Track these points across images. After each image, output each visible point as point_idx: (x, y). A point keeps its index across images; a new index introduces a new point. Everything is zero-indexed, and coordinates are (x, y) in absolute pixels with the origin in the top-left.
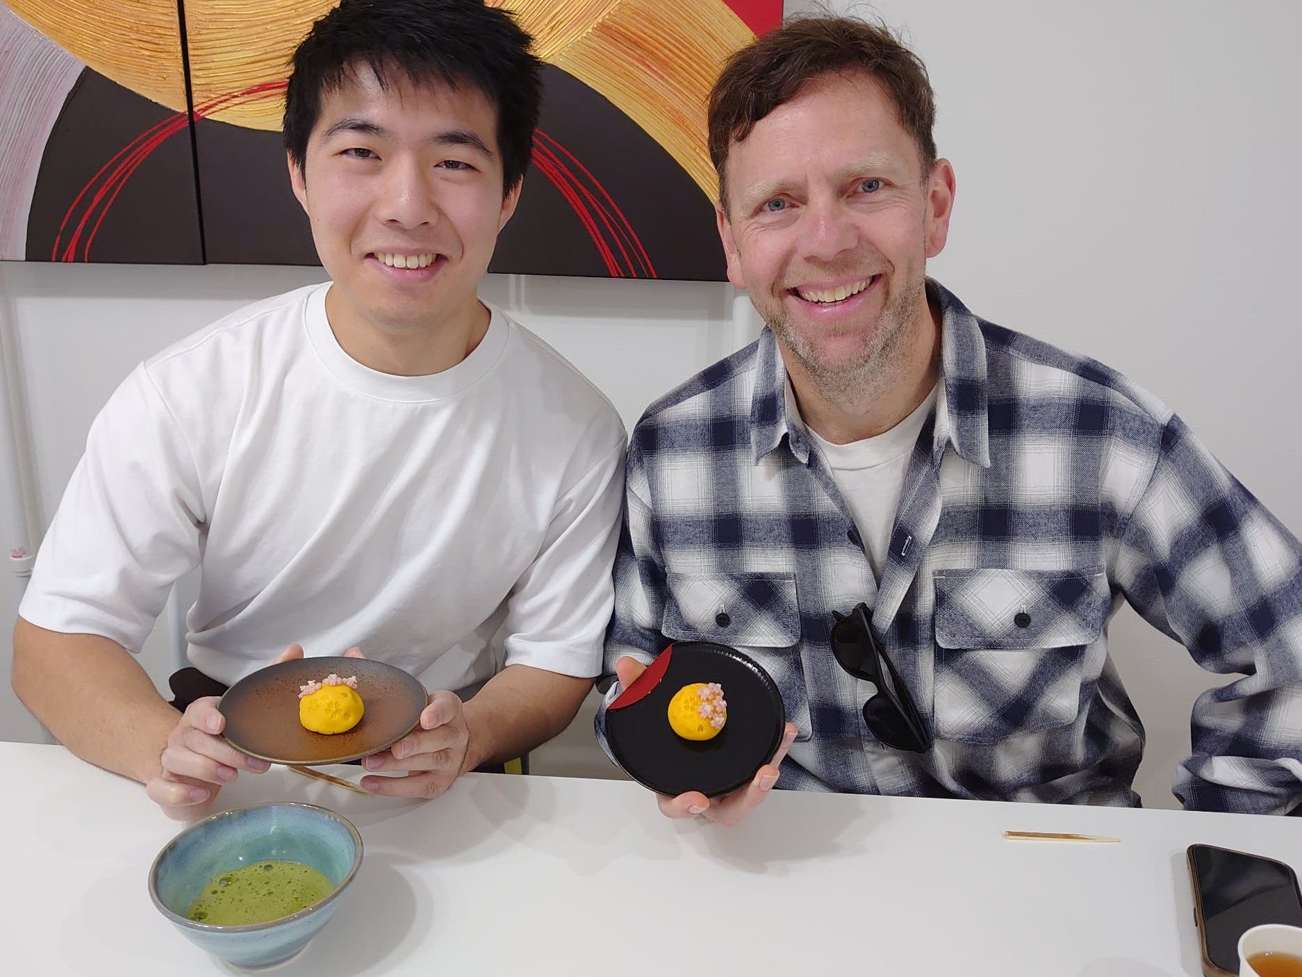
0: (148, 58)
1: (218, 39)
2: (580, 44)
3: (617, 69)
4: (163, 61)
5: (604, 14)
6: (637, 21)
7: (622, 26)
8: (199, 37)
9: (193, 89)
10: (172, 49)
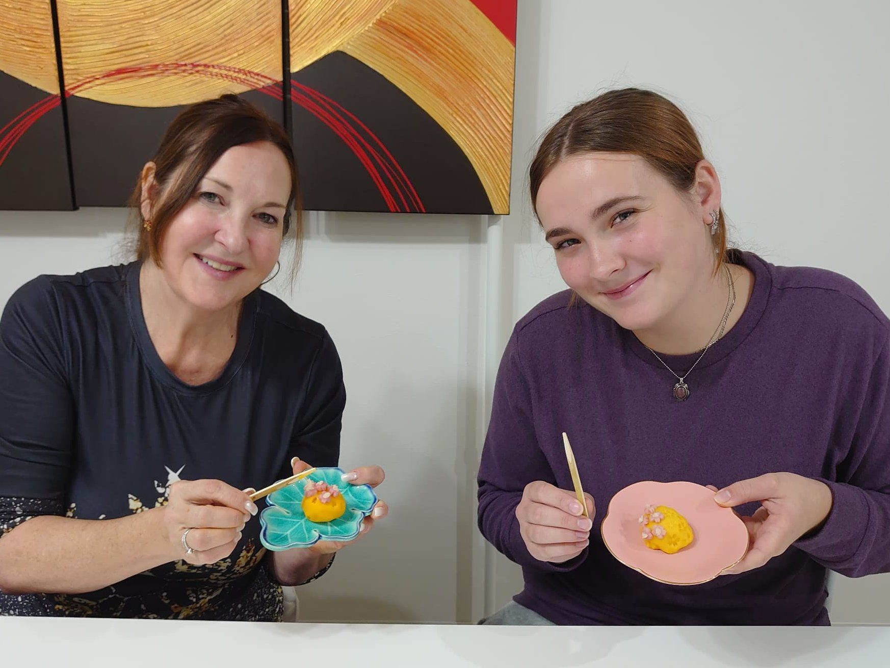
0: (29, 53)
1: (83, 35)
2: (363, 35)
3: (392, 54)
4: (41, 55)
5: (381, 12)
6: (406, 18)
7: (396, 22)
8: (69, 33)
9: (65, 72)
10: (47, 46)
